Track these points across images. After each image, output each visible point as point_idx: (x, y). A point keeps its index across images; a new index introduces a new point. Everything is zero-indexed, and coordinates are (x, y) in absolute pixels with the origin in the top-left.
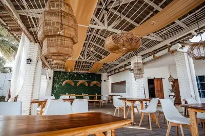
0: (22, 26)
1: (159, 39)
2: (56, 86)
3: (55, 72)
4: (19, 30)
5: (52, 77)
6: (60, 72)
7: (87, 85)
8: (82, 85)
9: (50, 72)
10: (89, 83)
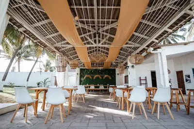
0: (56, 50)
1: (137, 45)
2: (82, 79)
3: (81, 70)
4: (54, 52)
5: (79, 73)
6: (84, 69)
7: (101, 78)
8: (97, 78)
9: (78, 70)
10: (102, 77)
